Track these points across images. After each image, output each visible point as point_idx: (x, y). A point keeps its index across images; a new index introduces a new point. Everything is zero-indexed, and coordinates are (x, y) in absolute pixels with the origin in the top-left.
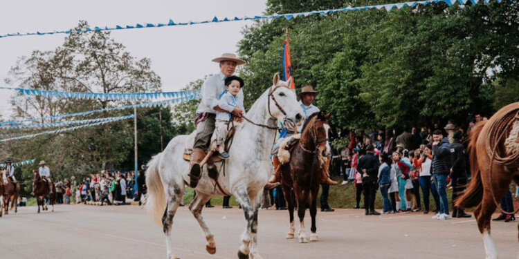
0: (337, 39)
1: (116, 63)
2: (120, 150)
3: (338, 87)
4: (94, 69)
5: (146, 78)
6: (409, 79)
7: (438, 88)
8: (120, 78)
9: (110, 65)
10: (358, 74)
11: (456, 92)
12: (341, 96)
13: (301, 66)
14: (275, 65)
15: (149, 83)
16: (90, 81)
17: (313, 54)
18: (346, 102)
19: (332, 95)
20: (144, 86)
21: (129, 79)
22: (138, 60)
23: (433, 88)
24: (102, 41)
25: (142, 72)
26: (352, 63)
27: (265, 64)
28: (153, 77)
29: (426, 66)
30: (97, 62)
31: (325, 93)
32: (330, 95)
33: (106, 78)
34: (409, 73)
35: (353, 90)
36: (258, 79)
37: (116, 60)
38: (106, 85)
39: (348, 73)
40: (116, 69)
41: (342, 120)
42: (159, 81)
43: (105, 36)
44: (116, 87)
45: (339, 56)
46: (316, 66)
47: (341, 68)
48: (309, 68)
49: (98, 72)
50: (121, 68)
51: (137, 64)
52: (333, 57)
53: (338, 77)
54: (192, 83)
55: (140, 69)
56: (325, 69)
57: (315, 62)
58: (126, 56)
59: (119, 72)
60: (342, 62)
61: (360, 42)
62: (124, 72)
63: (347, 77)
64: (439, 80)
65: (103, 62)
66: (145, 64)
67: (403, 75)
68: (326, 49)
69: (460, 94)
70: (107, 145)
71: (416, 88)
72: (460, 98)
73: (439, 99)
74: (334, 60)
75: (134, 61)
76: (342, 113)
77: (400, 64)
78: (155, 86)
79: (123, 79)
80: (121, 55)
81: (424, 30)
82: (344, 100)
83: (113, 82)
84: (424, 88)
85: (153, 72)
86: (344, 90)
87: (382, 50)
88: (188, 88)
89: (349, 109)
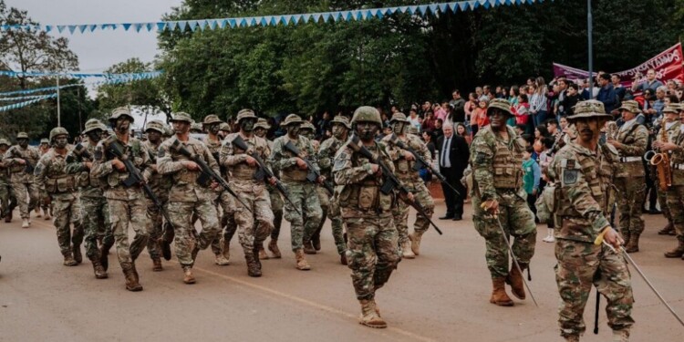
0: (257, 32)
1: (33, 42)
2: (38, 123)
3: (259, 76)
4: (11, 47)
5: (63, 55)
6: (329, 72)
7: (353, 82)
8: (38, 55)
9: (28, 43)
10: (278, 66)
11: (371, 84)
12: (262, 84)
13: (223, 56)
14: (199, 53)
15: (67, 62)
16: (7, 57)
17: (235, 45)
18: (267, 90)
19: (254, 83)
20: (61, 64)
21: (47, 58)
22: (55, 40)
23: (350, 81)
24: (19, 20)
25: (60, 51)
26: (272, 54)
27: (189, 52)
28: (70, 56)
29: (344, 61)
30: (14, 40)
31: (247, 81)
32: (251, 83)
33: (24, 56)
34: (328, 67)
35: (273, 80)
36: (183, 65)
37: (33, 39)
38: (23, 62)
39: (269, 63)
40: (33, 47)
41: (263, 106)
42: (76, 60)
43: (22, 15)
44: (34, 64)
45: (261, 47)
46: (238, 56)
47: (262, 58)
48: (232, 57)
49: (16, 49)
50: (38, 46)
51: (54, 43)
52: (254, 48)
53: (260, 67)
54: (114, 66)
55: (57, 48)
56: (247, 59)
57: (237, 52)
58: (43, 35)
59: (37, 50)
60: (263, 53)
61: (280, 35)
62: (42, 50)
63: (268, 68)
64: (356, 74)
65: (20, 40)
66: (62, 44)
67: (323, 69)
68: (248, 40)
69: (373, 87)
70: (26, 118)
71: (335, 80)
72: (374, 91)
73: (356, 91)
74: (256, 51)
75: (52, 40)
76: (263, 99)
77: (320, 59)
78: (73, 65)
79: (41, 57)
80: (38, 34)
81: (342, 28)
82: (265, 88)
83: (30, 59)
84: (342, 81)
85: (70, 51)
86: (265, 79)
87: (302, 45)
88: (111, 70)
89: (270, 96)
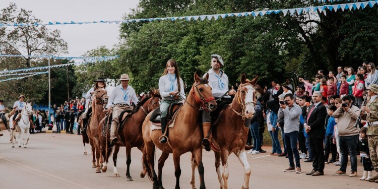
0: (185, 27)
1: (36, 33)
2: (39, 92)
3: (185, 59)
4: (20, 37)
5: (57, 43)
6: (230, 57)
7: (248, 64)
8: (39, 43)
9: (32, 34)
10: (198, 53)
11: (260, 66)
12: (187, 66)
13: (161, 44)
14: (144, 43)
15: (60, 47)
16: (17, 44)
17: (169, 36)
18: (190, 70)
19: (181, 64)
20: (56, 49)
21: (45, 44)
22: (52, 31)
23: (245, 64)
24: (26, 17)
25: (55, 39)
26: (194, 44)
27: (137, 42)
28: (62, 42)
29: (241, 49)
30: (23, 32)
33: (29, 43)
34: (230, 53)
36: (133, 52)
37: (36, 31)
38: (29, 47)
39: (191, 50)
40: (36, 36)
41: (188, 81)
42: (67, 46)
43: (28, 14)
44: (36, 49)
45: (186, 39)
46: (171, 45)
47: (187, 47)
48: (166, 46)
49: (24, 38)
50: (40, 36)
51: (51, 34)
52: (182, 39)
53: (185, 53)
54: (88, 52)
55: (53, 37)
56: (177, 47)
57: (170, 42)
58: (43, 28)
59: (39, 39)
60: (188, 43)
61: (200, 30)
62: (42, 39)
63: (191, 53)
64: (248, 58)
65: (27, 32)
66: (56, 34)
67: (226, 56)
68: (178, 33)
69: (262, 68)
70: (30, 89)
71: (235, 63)
72: (261, 70)
73: (249, 71)
74: (183, 41)
75: (49, 31)
76: (187, 76)
77: (224, 47)
78: (64, 49)
79: (41, 43)
80: (39, 27)
81: (241, 25)
82: (189, 68)
83: (34, 46)
84: (239, 63)
85: (62, 39)
86: (189, 62)
87: (213, 37)
88: (85, 54)
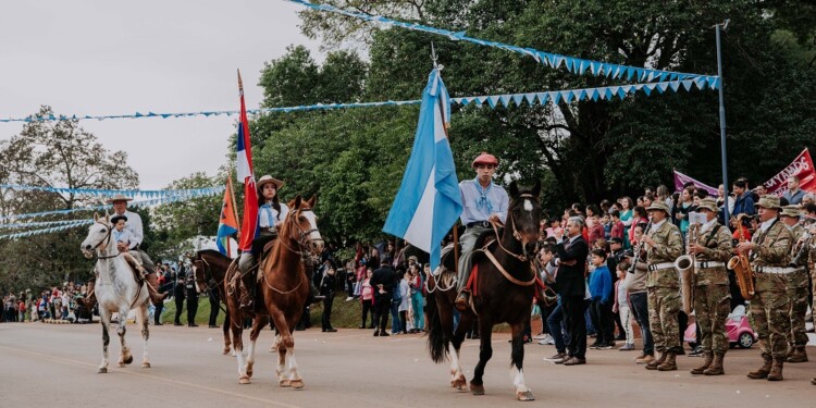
0: (343, 137)
1: (84, 156)
4: (58, 163)
5: (121, 174)
8: (89, 174)
9: (78, 158)
10: (367, 177)
12: (348, 201)
13: (302, 166)
14: (273, 164)
15: (124, 181)
16: (52, 177)
17: (317, 152)
18: (353, 208)
19: (337, 199)
20: (118, 184)
21: (100, 176)
22: (112, 154)
24: (69, 130)
25: (116, 167)
26: (360, 164)
27: (262, 162)
28: (129, 173)
30: (62, 155)
31: (329, 197)
32: (335, 199)
33: (72, 174)
35: (361, 195)
37: (85, 153)
38: (71, 182)
39: (355, 175)
40: (85, 163)
41: (348, 228)
42: (137, 179)
43: (72, 124)
44: (85, 184)
45: (345, 155)
46: (319, 166)
47: (348, 169)
48: (311, 169)
49: (63, 166)
50: (91, 162)
51: (110, 158)
52: (338, 156)
53: (344, 179)
54: (175, 182)
55: (114, 164)
56: (330, 170)
57: (319, 161)
58: (97, 148)
59: (88, 167)
60: (348, 162)
61: (369, 141)
62: (94, 167)
63: (354, 180)
65: (69, 155)
66: (119, 159)
68: (331, 147)
70: (71, 252)
74: (340, 160)
75: (107, 154)
78: (132, 184)
79: (93, 175)
80: (91, 147)
82: (350, 205)
83: (80, 179)
85: (129, 168)
86: (350, 194)
87: (393, 150)
88: (170, 187)
89: (356, 215)
